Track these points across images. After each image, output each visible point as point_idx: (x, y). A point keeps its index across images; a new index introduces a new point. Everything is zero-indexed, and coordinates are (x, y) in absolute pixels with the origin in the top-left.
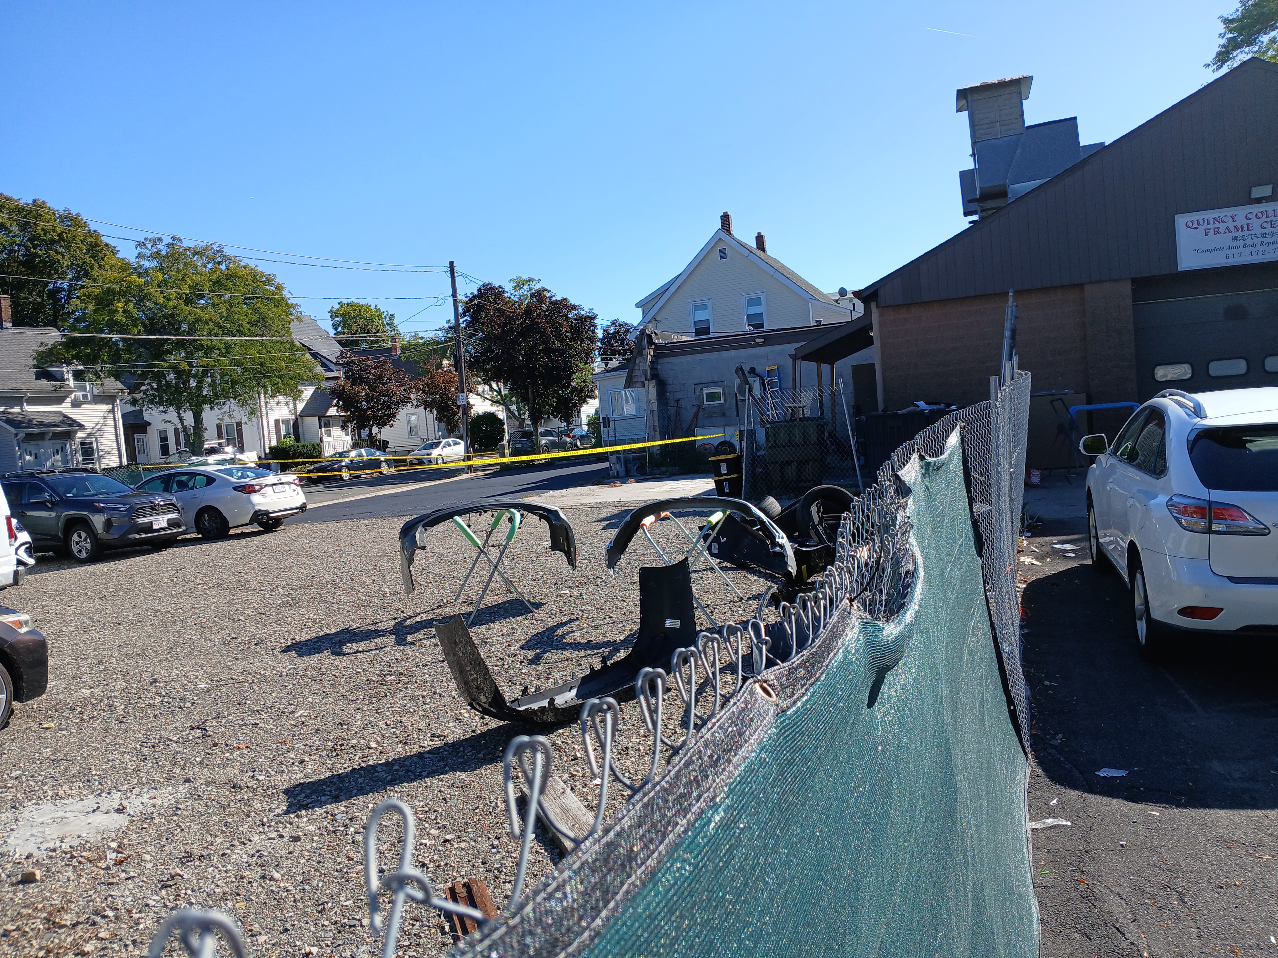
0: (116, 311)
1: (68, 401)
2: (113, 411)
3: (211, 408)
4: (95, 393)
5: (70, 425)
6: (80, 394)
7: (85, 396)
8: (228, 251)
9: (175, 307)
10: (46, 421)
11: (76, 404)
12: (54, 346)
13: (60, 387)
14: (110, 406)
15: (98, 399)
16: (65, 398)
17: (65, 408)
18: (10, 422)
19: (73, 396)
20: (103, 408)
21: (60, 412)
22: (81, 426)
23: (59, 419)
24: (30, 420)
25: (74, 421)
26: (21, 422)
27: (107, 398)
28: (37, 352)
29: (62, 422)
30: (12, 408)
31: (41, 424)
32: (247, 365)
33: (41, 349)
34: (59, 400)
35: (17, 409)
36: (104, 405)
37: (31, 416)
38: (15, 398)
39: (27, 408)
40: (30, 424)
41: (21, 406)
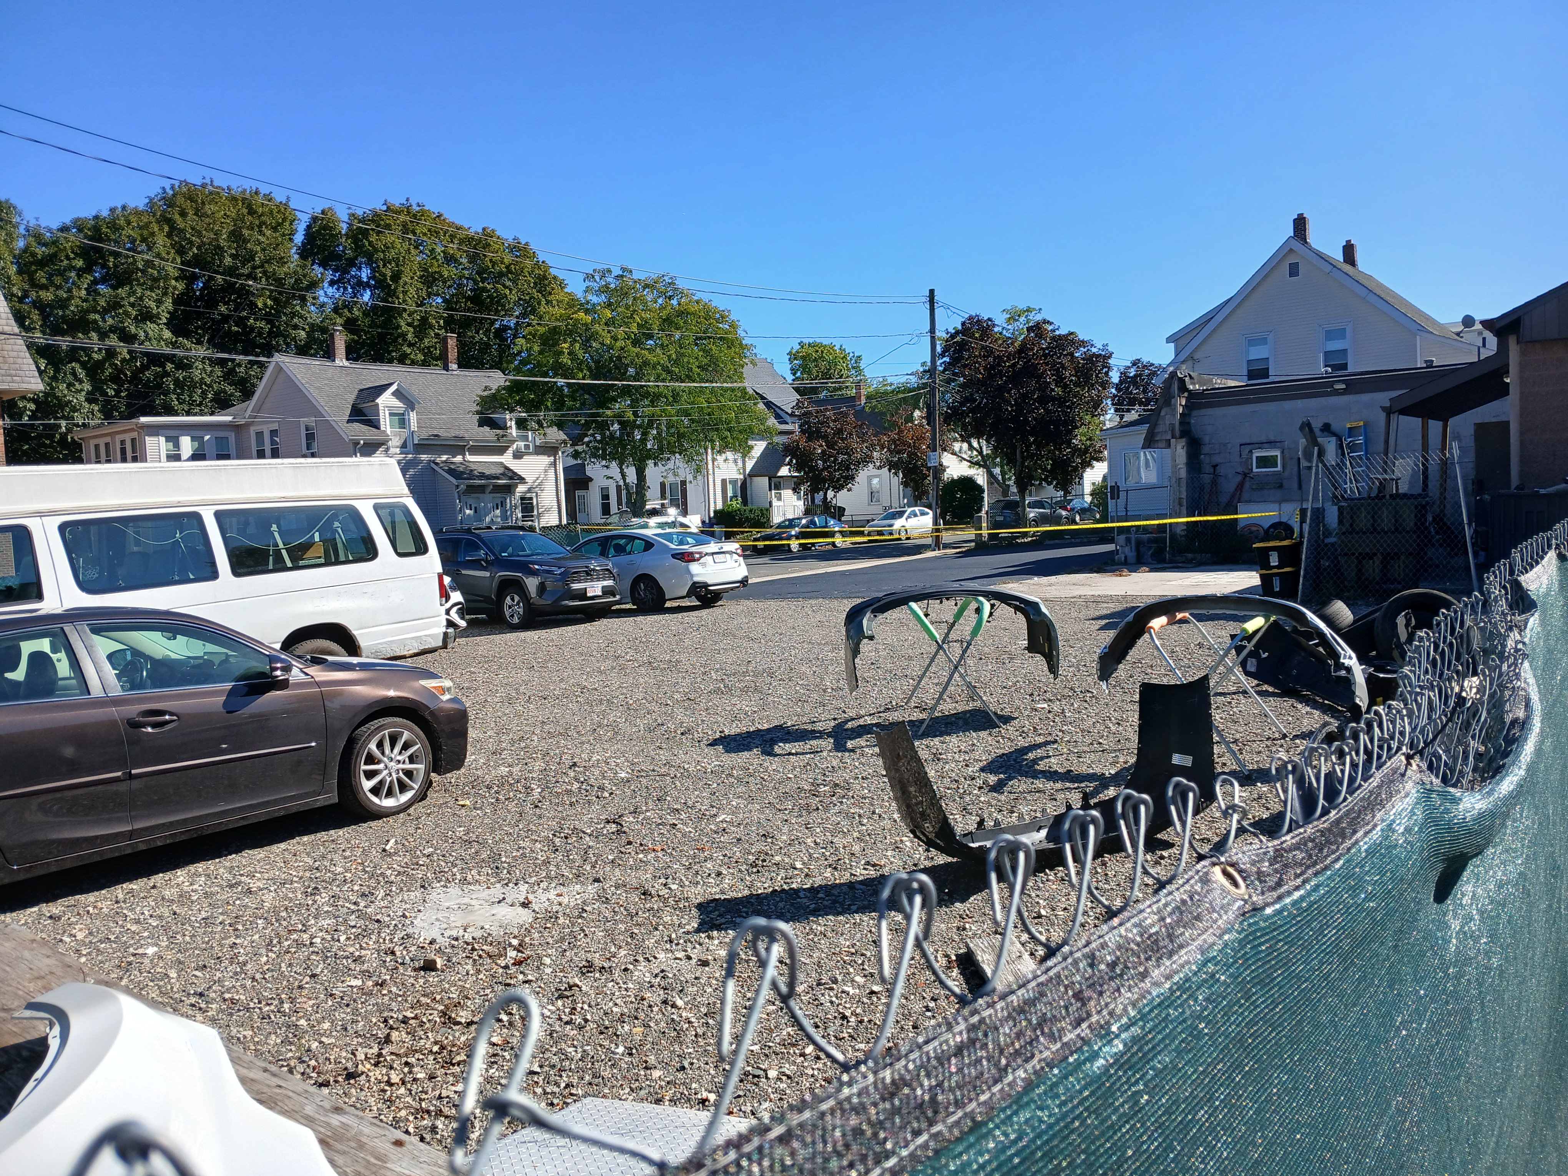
0: (561, 353)
1: (510, 451)
2: (554, 464)
3: (655, 464)
4: (537, 444)
5: (511, 478)
6: (522, 444)
7: (527, 447)
8: (681, 284)
9: (622, 349)
10: (487, 473)
11: (518, 455)
12: (498, 391)
13: (503, 436)
14: (552, 459)
15: (540, 450)
16: (507, 448)
17: (507, 459)
18: (452, 472)
19: (515, 446)
20: (545, 460)
21: (501, 463)
22: (522, 480)
23: (501, 470)
24: (472, 471)
25: (515, 474)
26: (462, 473)
27: (548, 449)
28: (481, 397)
29: (503, 474)
30: (454, 457)
31: (482, 476)
32: (695, 417)
33: (486, 393)
34: (501, 451)
35: (459, 458)
36: (546, 457)
37: (473, 467)
38: (458, 447)
39: (470, 458)
40: (471, 475)
41: (464, 455)
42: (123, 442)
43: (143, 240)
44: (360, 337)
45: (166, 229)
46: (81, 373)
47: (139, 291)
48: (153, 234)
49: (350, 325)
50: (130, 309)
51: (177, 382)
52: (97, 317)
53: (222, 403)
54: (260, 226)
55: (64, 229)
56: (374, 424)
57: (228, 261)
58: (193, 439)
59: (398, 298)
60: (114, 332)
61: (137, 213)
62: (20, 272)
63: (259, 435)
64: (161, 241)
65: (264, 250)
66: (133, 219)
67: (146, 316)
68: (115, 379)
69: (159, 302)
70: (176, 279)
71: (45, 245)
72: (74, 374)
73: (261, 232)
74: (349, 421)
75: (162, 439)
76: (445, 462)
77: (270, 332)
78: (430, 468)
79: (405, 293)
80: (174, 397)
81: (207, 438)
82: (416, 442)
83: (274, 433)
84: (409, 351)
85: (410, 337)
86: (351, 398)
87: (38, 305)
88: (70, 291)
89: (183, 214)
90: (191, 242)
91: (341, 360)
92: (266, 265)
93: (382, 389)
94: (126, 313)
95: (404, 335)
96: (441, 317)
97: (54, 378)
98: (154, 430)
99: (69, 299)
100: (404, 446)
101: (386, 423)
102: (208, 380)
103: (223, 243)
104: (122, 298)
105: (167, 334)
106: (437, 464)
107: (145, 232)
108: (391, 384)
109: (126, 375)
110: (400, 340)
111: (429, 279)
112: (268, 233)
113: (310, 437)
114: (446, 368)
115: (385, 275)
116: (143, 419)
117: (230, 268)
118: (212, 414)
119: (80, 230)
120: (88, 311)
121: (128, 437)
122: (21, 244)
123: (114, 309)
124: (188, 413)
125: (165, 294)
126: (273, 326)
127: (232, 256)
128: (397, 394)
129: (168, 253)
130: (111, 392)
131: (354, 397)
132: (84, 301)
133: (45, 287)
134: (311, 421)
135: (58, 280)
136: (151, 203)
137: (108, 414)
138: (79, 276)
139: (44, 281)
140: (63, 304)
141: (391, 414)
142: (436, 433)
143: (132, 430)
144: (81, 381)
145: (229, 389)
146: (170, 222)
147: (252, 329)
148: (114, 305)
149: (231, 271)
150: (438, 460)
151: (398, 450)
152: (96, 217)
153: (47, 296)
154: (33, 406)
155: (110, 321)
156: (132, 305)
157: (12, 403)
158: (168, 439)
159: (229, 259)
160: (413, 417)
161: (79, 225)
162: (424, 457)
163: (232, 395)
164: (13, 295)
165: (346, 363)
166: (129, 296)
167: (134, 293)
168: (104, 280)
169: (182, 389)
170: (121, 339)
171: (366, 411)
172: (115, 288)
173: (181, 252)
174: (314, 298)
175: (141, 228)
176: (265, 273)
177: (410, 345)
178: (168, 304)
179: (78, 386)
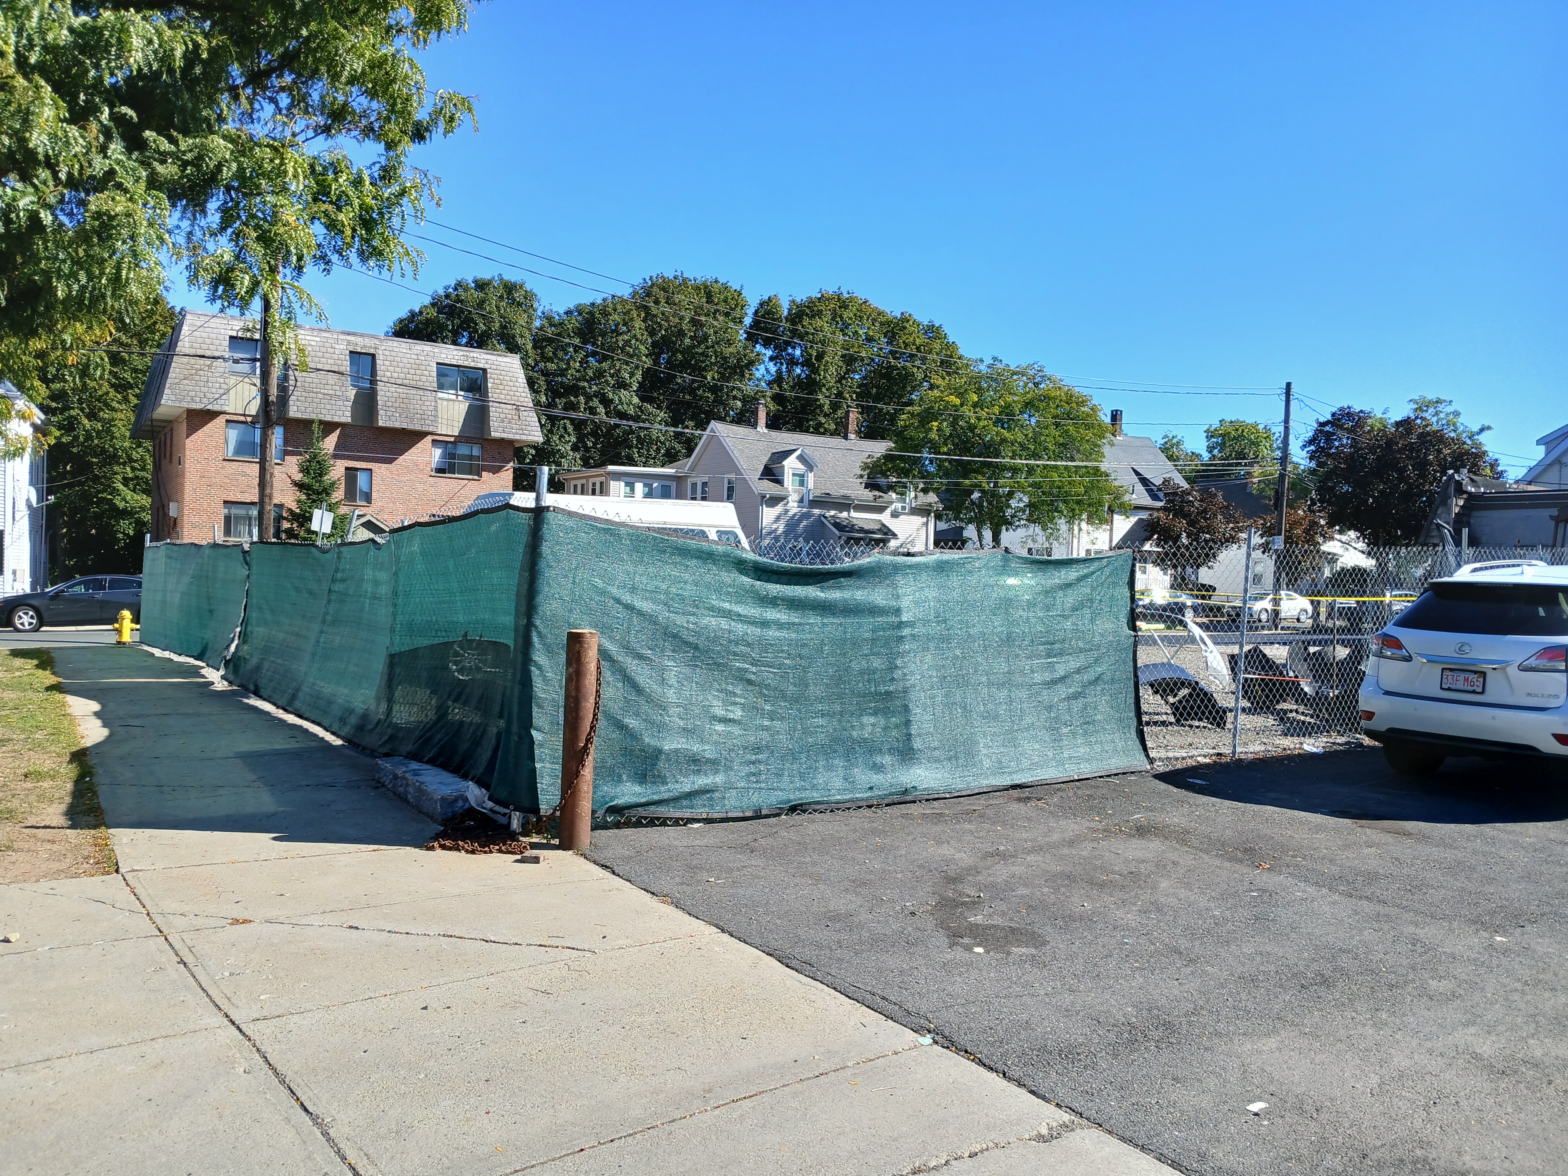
0: (931, 429)
1: (888, 512)
2: (926, 524)
3: (1007, 530)
4: (913, 506)
5: (885, 534)
6: (899, 505)
7: (903, 508)
8: (1048, 372)
9: (984, 427)
10: (866, 527)
11: (895, 515)
12: (879, 459)
13: (880, 497)
14: (925, 519)
15: (915, 511)
16: (884, 508)
17: (885, 517)
18: (837, 525)
19: (893, 507)
20: (919, 520)
21: (880, 521)
22: (895, 535)
23: (877, 527)
24: (853, 525)
25: (890, 530)
26: (846, 526)
27: (923, 511)
28: (865, 463)
29: (880, 530)
30: (841, 512)
31: (862, 530)
32: (1047, 489)
33: (869, 460)
34: (881, 510)
35: (845, 514)
36: (920, 518)
37: (855, 522)
38: (844, 504)
39: (853, 514)
40: (852, 528)
41: (849, 511)
42: (594, 484)
43: (625, 324)
44: (785, 407)
45: (643, 315)
46: (570, 428)
47: (618, 365)
48: (632, 319)
49: (778, 398)
50: (610, 379)
51: (639, 437)
52: (586, 384)
53: (671, 457)
54: (714, 314)
55: (568, 313)
56: (780, 482)
57: (687, 341)
58: (645, 485)
59: (820, 375)
60: (596, 397)
61: (623, 301)
62: (535, 347)
63: (694, 485)
64: (638, 324)
65: (716, 333)
66: (619, 307)
67: (622, 385)
68: (594, 434)
69: (632, 375)
70: (647, 356)
71: (554, 326)
72: (565, 428)
73: (715, 319)
74: (759, 479)
75: (623, 484)
76: (833, 516)
77: (714, 401)
78: (820, 522)
79: (826, 371)
80: (635, 450)
81: (655, 485)
82: (811, 498)
83: (705, 484)
84: (823, 420)
85: (826, 408)
86: (765, 459)
87: (545, 373)
88: (568, 364)
89: (657, 302)
90: (660, 326)
91: (762, 428)
92: (716, 346)
93: (789, 453)
94: (606, 381)
95: (821, 406)
96: (855, 392)
97: (551, 431)
98: (617, 476)
99: (566, 369)
100: (801, 501)
101: (789, 480)
102: (662, 439)
103: (684, 327)
104: (605, 371)
105: (636, 400)
106: (826, 518)
107: (627, 318)
108: (795, 450)
109: (602, 431)
110: (818, 411)
111: (850, 360)
112: (721, 318)
113: (731, 489)
114: (846, 437)
115: (811, 355)
116: (611, 468)
117: (688, 347)
118: (662, 466)
119: (580, 314)
120: (578, 380)
121: (598, 481)
122: (537, 323)
123: (599, 378)
124: (645, 465)
125: (637, 367)
126: (717, 396)
127: (691, 337)
128: (801, 458)
129: (643, 335)
130: (590, 444)
131: (767, 459)
132: (578, 371)
133: (551, 360)
134: (732, 476)
135: (560, 354)
136: (634, 294)
137: (586, 464)
138: (576, 351)
139: (551, 354)
140: (562, 373)
141: (794, 475)
142: (828, 491)
143: (601, 475)
144: (569, 435)
145: (678, 446)
146: (646, 309)
147: (701, 397)
148: (600, 374)
149: (689, 350)
150: (827, 514)
151: (796, 505)
152: (593, 304)
153: (552, 366)
154: (533, 452)
155: (595, 388)
156: (612, 376)
157: (520, 449)
158: (627, 484)
159: (689, 340)
160: (811, 478)
161: (579, 310)
162: (816, 511)
163: (679, 451)
164: (528, 365)
165: (766, 431)
166: (610, 368)
167: (614, 366)
168: (594, 354)
169: (642, 444)
170: (601, 403)
171: (775, 471)
172: (600, 362)
173: (652, 333)
174: (750, 374)
175: (625, 314)
176: (715, 352)
177: (826, 415)
178: (639, 376)
179: (567, 439)
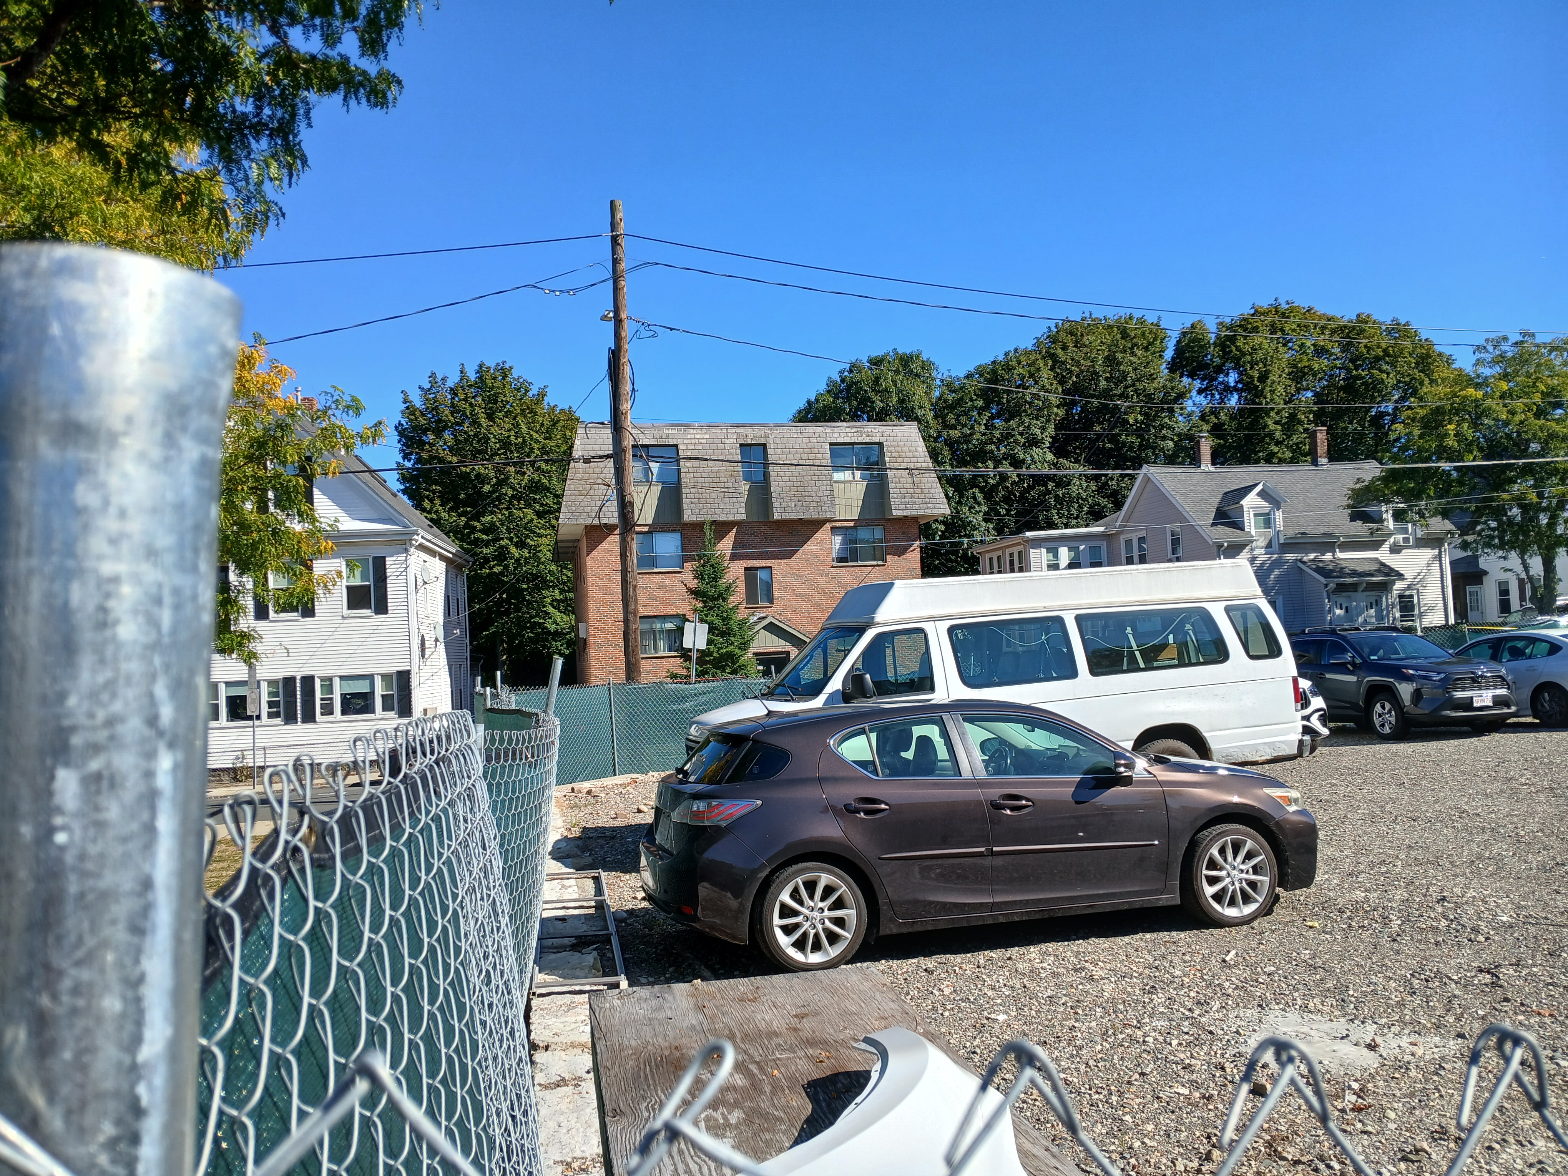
0: (1446, 435)
1: (1386, 546)
2: (1439, 557)
4: (1419, 536)
5: (1387, 575)
6: (1400, 537)
7: (1406, 540)
9: (1521, 423)
10: (1360, 569)
11: (1395, 549)
12: (1373, 481)
13: (1378, 530)
14: (1436, 552)
15: (1422, 543)
16: (1382, 542)
17: (1383, 554)
18: (1321, 571)
19: (1392, 540)
20: (1428, 553)
21: (1377, 559)
22: (1400, 576)
23: (1375, 567)
24: (1342, 568)
25: (1392, 570)
26: (1332, 571)
27: (1433, 541)
28: (1353, 490)
29: (1378, 571)
30: (1323, 554)
31: (1354, 573)
33: (1358, 486)
34: (1376, 545)
35: (1328, 556)
36: (1429, 550)
37: (1344, 564)
38: (1328, 544)
39: (1340, 555)
40: (1342, 572)
41: (1334, 552)
42: (1011, 555)
43: (1031, 375)
44: (1226, 441)
45: (1050, 363)
46: (980, 497)
47: (1027, 420)
48: (1039, 369)
49: (1217, 430)
50: (1019, 437)
51: (1057, 497)
52: (993, 447)
53: (1096, 515)
54: (1132, 348)
55: (969, 376)
56: (1238, 526)
57: (1103, 383)
58: (1070, 549)
59: (1265, 398)
60: (1006, 459)
61: (1027, 353)
62: (936, 417)
63: (1129, 542)
64: (1046, 374)
65: (1135, 369)
66: (1022, 358)
67: (1033, 442)
68: (1006, 500)
69: (1043, 429)
70: (1058, 407)
71: (954, 392)
72: (975, 498)
73: (1133, 354)
74: (1213, 525)
75: (1044, 551)
76: (1313, 560)
77: (1140, 446)
78: (1297, 568)
79: (1272, 392)
80: (1054, 512)
81: (1082, 547)
82: (1282, 541)
83: (1142, 540)
84: (1275, 449)
85: (1278, 435)
86: (1216, 501)
87: (950, 443)
88: (972, 428)
89: (1064, 348)
90: (1071, 372)
91: (1207, 466)
92: (1137, 383)
93: (1248, 489)
94: (1016, 441)
95: (1271, 435)
96: (1310, 412)
97: (959, 503)
98: (1037, 543)
99: (971, 435)
100: (1269, 546)
101: (1250, 523)
102: (1084, 495)
103: (1098, 368)
104: (1013, 430)
105: (1050, 456)
106: (1304, 563)
107: (1032, 369)
108: (1256, 485)
109: (1015, 495)
110: (1267, 440)
111: (1298, 375)
112: (1139, 353)
113: (1176, 542)
114: (1315, 463)
115: (1252, 377)
116: (1029, 534)
117: (1105, 390)
118: (1087, 526)
119: (981, 375)
120: (986, 443)
121: (1015, 550)
122: (937, 393)
123: (1007, 439)
124: (1067, 526)
125: (1048, 421)
126: (1143, 439)
127: (1107, 379)
128: (1263, 494)
129: (1051, 385)
130: (1003, 512)
131: (1218, 500)
132: (984, 434)
133: (953, 427)
134: (1176, 526)
135: (963, 419)
136: (1038, 343)
137: (1000, 531)
138: (980, 414)
139: (953, 422)
140: (967, 439)
141: (1256, 515)
142: (1303, 530)
143: (1019, 544)
144: (979, 504)
145: (1103, 501)
146: (1053, 356)
147: (1124, 444)
148: (1006, 436)
149: (1106, 394)
150: (1305, 559)
151: (1263, 551)
152: (994, 362)
153: (955, 434)
154: (942, 528)
155: (1003, 450)
156: (1021, 434)
157: (928, 526)
158: (1049, 550)
159: (1104, 383)
160: (1279, 516)
161: (980, 371)
162: (1290, 556)
163: (1105, 507)
164: (930, 436)
165: (1212, 468)
166: (1019, 426)
167: (1023, 423)
168: (999, 415)
169: (1061, 504)
170: (1011, 465)
171: (1230, 514)
172: (1007, 421)
173: (1062, 382)
174: (1182, 409)
175: (1029, 365)
176: (1136, 391)
177: (1278, 443)
178: (1051, 430)
179: (977, 509)
